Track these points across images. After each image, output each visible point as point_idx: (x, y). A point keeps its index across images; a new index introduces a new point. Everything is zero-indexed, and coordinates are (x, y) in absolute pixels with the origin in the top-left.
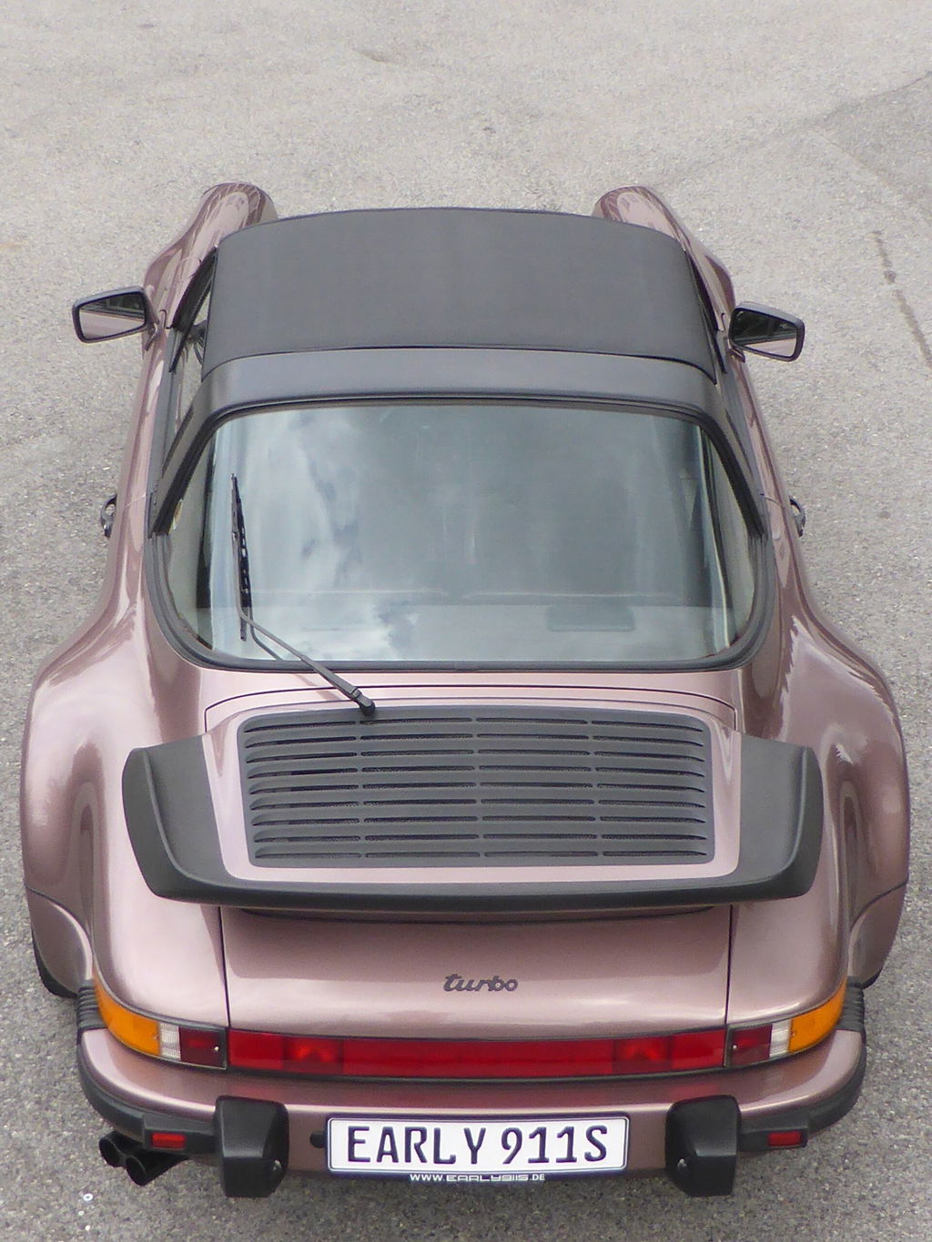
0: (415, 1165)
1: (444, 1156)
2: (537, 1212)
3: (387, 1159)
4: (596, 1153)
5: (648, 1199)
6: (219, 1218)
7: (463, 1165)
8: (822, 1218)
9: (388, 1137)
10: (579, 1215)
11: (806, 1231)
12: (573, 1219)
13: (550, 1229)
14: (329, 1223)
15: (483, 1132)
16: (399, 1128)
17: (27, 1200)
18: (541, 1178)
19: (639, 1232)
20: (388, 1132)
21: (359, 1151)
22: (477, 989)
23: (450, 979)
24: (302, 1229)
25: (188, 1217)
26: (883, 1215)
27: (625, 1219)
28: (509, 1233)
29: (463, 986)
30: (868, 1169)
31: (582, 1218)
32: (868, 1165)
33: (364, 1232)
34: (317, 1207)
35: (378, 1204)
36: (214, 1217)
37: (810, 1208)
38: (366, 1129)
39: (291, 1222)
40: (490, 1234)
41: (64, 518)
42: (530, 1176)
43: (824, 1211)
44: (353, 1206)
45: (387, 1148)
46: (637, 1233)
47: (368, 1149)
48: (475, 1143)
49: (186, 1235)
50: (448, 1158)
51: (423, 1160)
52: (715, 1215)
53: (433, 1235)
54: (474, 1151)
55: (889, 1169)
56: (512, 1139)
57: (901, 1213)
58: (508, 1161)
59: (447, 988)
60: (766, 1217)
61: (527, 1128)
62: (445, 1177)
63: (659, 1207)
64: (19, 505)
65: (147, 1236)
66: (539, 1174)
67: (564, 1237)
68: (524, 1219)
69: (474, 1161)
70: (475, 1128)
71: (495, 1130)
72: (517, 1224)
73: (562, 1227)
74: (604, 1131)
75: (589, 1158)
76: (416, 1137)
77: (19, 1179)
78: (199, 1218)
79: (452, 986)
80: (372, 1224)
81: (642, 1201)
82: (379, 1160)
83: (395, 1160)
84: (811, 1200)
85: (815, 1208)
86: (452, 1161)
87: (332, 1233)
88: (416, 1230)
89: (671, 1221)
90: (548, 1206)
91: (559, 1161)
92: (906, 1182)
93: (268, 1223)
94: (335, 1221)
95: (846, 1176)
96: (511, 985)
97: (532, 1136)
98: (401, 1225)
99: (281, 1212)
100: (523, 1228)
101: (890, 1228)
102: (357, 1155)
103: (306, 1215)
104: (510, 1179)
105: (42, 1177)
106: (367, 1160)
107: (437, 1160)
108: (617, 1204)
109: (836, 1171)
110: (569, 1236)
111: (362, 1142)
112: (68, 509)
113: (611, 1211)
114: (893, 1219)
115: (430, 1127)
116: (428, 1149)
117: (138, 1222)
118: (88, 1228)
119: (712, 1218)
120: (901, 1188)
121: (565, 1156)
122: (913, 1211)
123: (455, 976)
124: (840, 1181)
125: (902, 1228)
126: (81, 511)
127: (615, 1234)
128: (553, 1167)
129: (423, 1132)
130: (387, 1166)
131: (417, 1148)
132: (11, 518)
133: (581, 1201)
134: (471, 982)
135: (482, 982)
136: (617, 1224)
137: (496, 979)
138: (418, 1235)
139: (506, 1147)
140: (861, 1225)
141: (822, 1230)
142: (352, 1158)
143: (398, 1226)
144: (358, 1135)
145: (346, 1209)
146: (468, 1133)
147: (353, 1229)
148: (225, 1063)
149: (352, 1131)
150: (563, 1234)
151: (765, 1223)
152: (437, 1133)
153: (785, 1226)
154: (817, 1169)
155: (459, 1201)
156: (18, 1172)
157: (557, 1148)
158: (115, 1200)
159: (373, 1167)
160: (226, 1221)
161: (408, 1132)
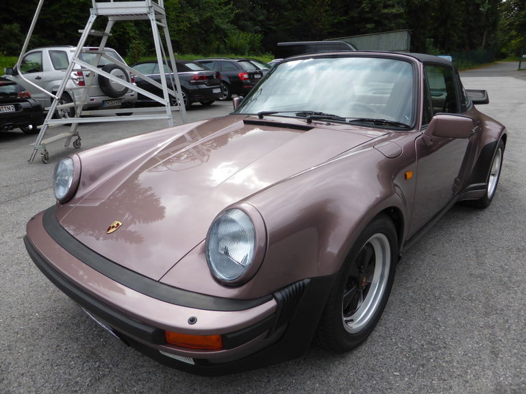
41: (445, 343)
64: (476, 365)
112: (440, 348)
126: (431, 343)
132: (483, 357)
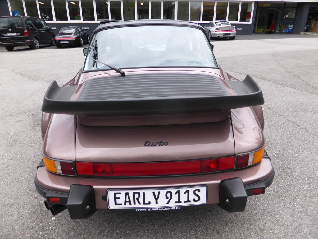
0: (137, 205)
1: (147, 202)
2: (176, 218)
3: (127, 204)
4: (197, 199)
5: (207, 212)
6: (88, 223)
7: (153, 205)
8: (256, 216)
9: (127, 196)
10: (188, 218)
11: (252, 220)
12: (187, 219)
13: (181, 223)
14: (118, 223)
15: (159, 193)
16: (131, 193)
17: (37, 220)
18: (179, 208)
19: (206, 222)
20: (127, 194)
21: (118, 201)
22: (155, 145)
23: (146, 143)
24: (110, 226)
25: (79, 223)
26: (272, 214)
27: (201, 219)
28: (169, 224)
29: (151, 144)
30: (263, 202)
31: (189, 219)
32: (262, 201)
33: (128, 226)
34: (116, 219)
35: (133, 217)
36: (86, 223)
37: (251, 213)
38: (120, 193)
39: (108, 224)
40: (164, 225)
42: (175, 207)
43: (256, 214)
44: (125, 218)
45: (127, 200)
46: (205, 223)
47: (121, 201)
48: (157, 197)
49: (77, 229)
50: (148, 202)
51: (140, 203)
52: (226, 217)
53: (147, 226)
54: (156, 199)
55: (268, 201)
56: (169, 195)
57: (277, 214)
58: (168, 203)
59: (146, 145)
60: (240, 216)
61: (174, 191)
62: (147, 209)
63: (210, 215)
65: (66, 229)
66: (178, 207)
67: (185, 225)
68: (173, 220)
69: (157, 203)
70: (156, 192)
71: (163, 192)
72: (171, 222)
73: (184, 222)
74: (199, 191)
75: (194, 200)
76: (137, 196)
77: (37, 214)
78: (82, 223)
79: (147, 145)
80: (130, 223)
81: (205, 213)
82: (125, 204)
83: (130, 204)
84: (251, 211)
85: (253, 213)
86: (149, 203)
87: (119, 227)
88: (142, 225)
89: (214, 219)
90: (179, 216)
91: (185, 202)
92: (274, 204)
93: (101, 224)
94: (120, 223)
95: (258, 204)
96: (166, 144)
97: (176, 194)
98: (139, 223)
99: (106, 221)
100: (173, 223)
101: (275, 218)
102: (118, 203)
103: (112, 221)
104: (169, 209)
105: (43, 213)
106: (121, 204)
107: (144, 203)
108: (198, 215)
109: (255, 202)
110: (186, 225)
111: (119, 198)
113: (197, 216)
114: (275, 215)
115: (141, 192)
116: (141, 200)
117: (65, 226)
118: (50, 228)
119: (225, 217)
120: (274, 206)
121: (186, 200)
122: (280, 213)
123: (148, 142)
124: (257, 205)
125: (279, 218)
127: (199, 224)
128: (183, 204)
129: (139, 194)
130: (128, 206)
131: (137, 199)
133: (188, 214)
134: (153, 143)
135: (157, 143)
136: (199, 220)
137: (161, 142)
138: (143, 226)
139: (167, 198)
140: (267, 217)
141: (257, 219)
142: (116, 204)
143: (137, 224)
144: (117, 196)
145: (123, 219)
146: (154, 193)
147: (125, 225)
148: (76, 174)
149: (115, 194)
150: (184, 224)
151: (241, 218)
152: (144, 194)
153: (246, 219)
154: (249, 202)
155: (155, 216)
156: (38, 212)
157: (184, 197)
158: (60, 219)
159: (123, 206)
160: (90, 224)
161: (134, 194)
